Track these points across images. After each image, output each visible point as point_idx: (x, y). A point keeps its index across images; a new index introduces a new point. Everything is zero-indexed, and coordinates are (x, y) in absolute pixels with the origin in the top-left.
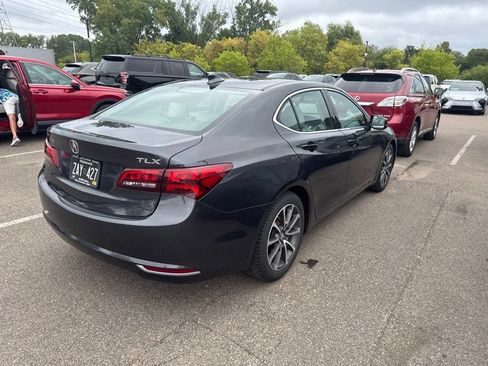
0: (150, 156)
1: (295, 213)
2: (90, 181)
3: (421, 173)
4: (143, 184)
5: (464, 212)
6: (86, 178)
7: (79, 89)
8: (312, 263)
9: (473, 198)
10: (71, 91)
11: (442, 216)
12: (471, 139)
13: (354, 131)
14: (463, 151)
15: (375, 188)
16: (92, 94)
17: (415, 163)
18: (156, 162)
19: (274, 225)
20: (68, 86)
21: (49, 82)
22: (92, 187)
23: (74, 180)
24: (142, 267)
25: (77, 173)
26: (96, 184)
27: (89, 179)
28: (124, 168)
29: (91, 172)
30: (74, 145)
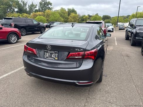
3: (111, 48)
4: (76, 57)
5: (129, 57)
6: (52, 57)
7: (2, 29)
9: (128, 53)
11: (125, 58)
12: (115, 38)
14: (116, 41)
16: (6, 30)
18: (82, 50)
23: (46, 59)
24: (77, 83)
25: (47, 56)
26: (57, 59)
27: (54, 58)
28: (69, 53)
29: (54, 55)
30: (49, 47)
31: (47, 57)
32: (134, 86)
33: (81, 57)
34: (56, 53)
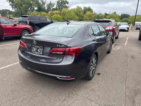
0: (61, 45)
1: (95, 60)
2: (40, 53)
3: (118, 48)
4: (58, 53)
6: (38, 52)
8: (99, 74)
10: (14, 26)
11: (128, 59)
12: (128, 38)
13: (104, 36)
14: (127, 41)
15: (109, 52)
16: (20, 27)
17: (116, 45)
18: (63, 46)
19: (91, 63)
20: (13, 25)
21: (6, 24)
22: (40, 54)
24: (58, 78)
25: (34, 50)
26: (42, 53)
27: (39, 52)
28: (52, 48)
29: (40, 50)
31: (34, 52)
32: (124, 87)
33: (62, 53)
34: (41, 48)
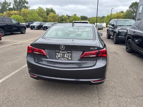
0: (94, 47)
5: (117, 54)
9: (115, 50)
18: (96, 48)
23: (58, 59)
25: (59, 56)
26: (70, 59)
27: (67, 58)
28: (84, 52)
29: (67, 55)
30: (62, 47)
32: (132, 79)
33: (95, 56)
34: (69, 53)
